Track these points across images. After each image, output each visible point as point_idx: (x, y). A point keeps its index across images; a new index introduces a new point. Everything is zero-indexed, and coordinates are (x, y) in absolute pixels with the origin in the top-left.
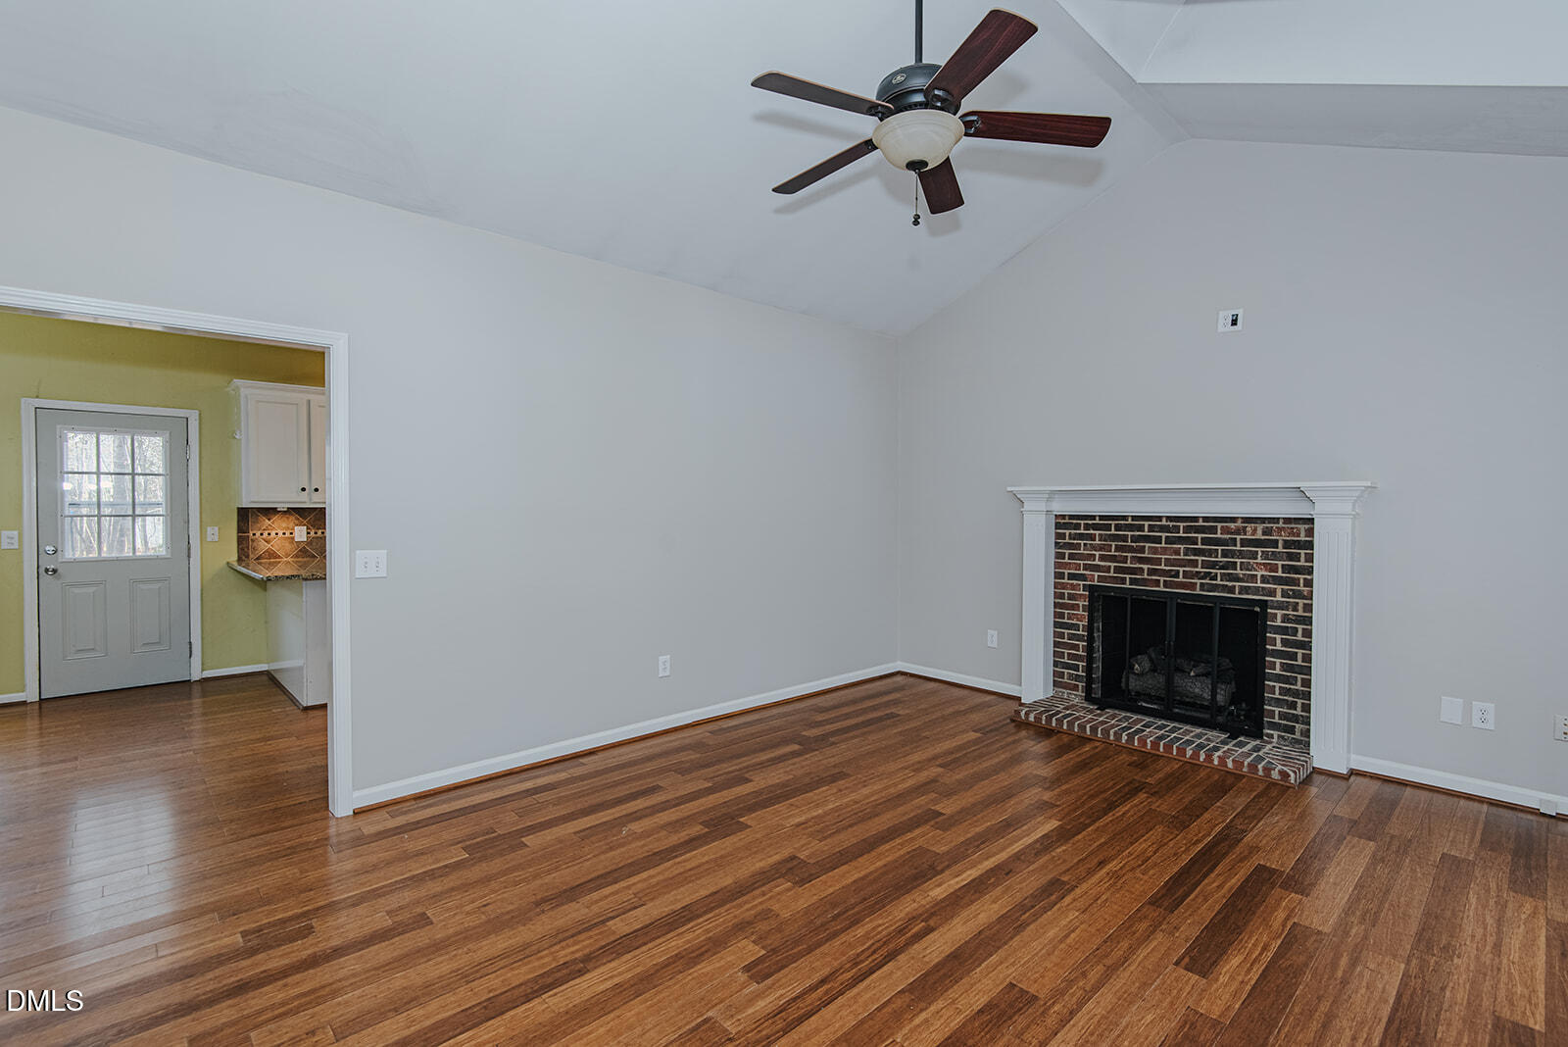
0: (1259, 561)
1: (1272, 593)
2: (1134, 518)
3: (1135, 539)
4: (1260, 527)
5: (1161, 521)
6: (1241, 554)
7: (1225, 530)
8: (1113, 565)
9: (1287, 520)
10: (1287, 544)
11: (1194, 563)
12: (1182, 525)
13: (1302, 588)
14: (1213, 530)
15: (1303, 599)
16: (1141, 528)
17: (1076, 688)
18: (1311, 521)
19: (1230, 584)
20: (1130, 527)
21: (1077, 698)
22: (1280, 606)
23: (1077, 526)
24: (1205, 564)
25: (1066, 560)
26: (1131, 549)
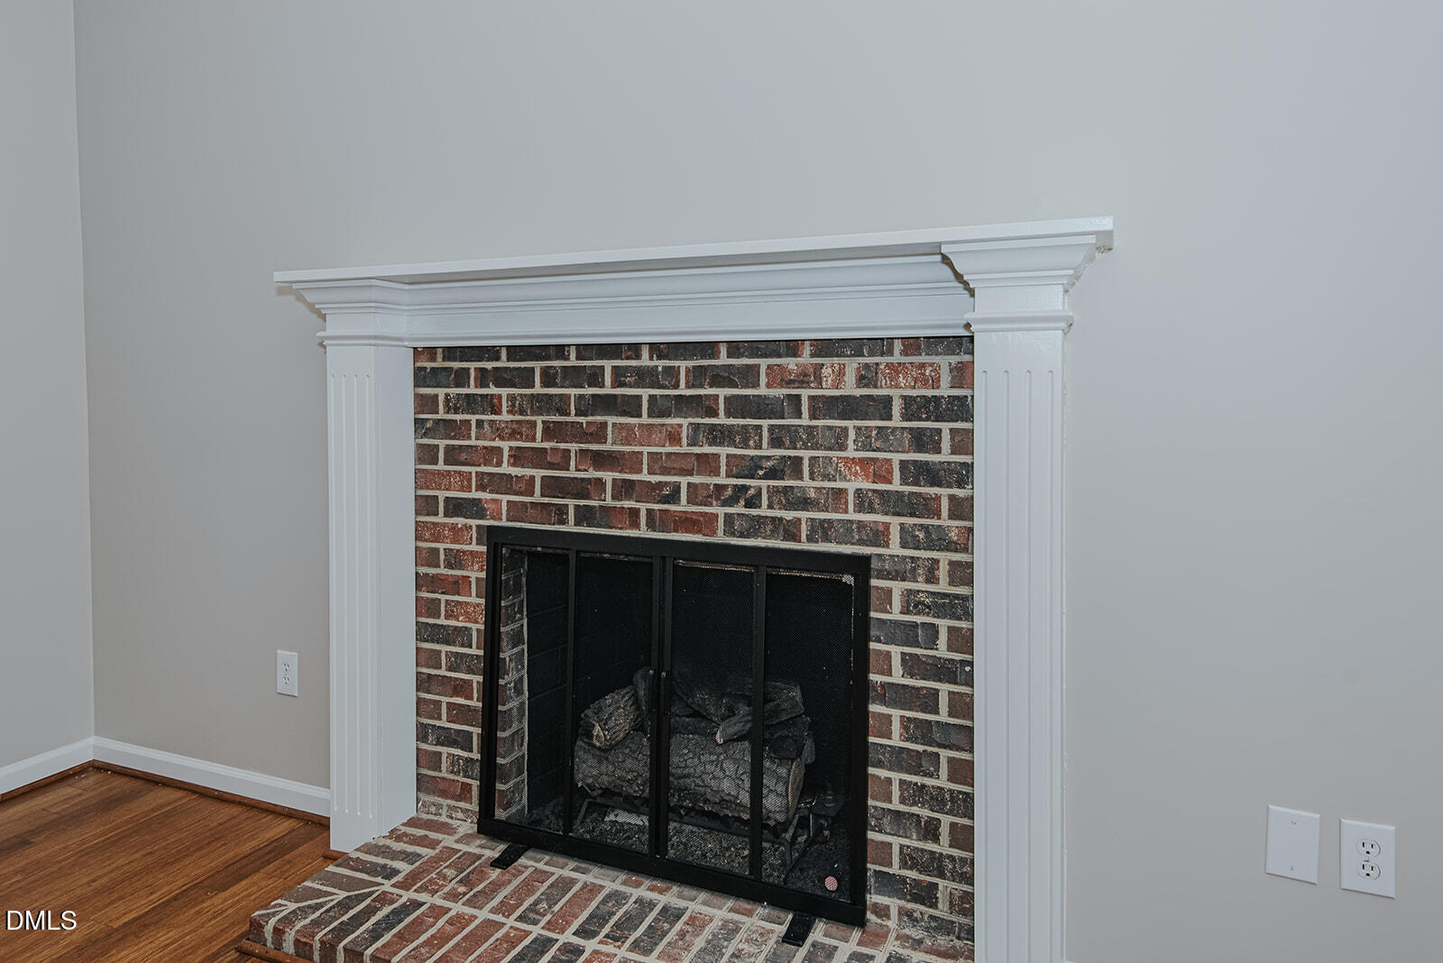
0: (851, 453)
1: (880, 536)
3: (585, 406)
4: (852, 365)
5: (638, 357)
6: (810, 438)
7: (778, 377)
8: (539, 474)
9: (912, 345)
10: (914, 408)
11: (711, 464)
12: (683, 365)
13: (944, 521)
14: (750, 376)
15: (948, 549)
16: (597, 377)
18: (963, 343)
19: (789, 515)
20: (574, 376)
22: (903, 569)
24: (734, 466)
25: (441, 466)
26: (580, 434)
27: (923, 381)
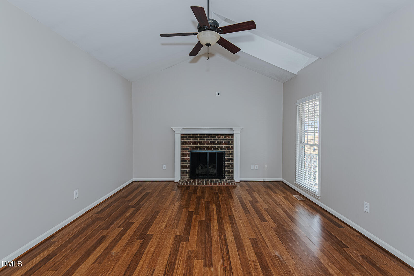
0: (223, 143)
1: (226, 149)
2: (200, 135)
3: (200, 140)
4: (224, 136)
5: (205, 135)
6: (220, 142)
7: (218, 137)
8: (195, 146)
9: (228, 135)
10: (228, 140)
11: (212, 144)
12: (209, 136)
13: (231, 148)
14: (215, 137)
15: (232, 150)
16: (201, 137)
17: (186, 175)
18: (233, 135)
19: (218, 148)
20: (199, 137)
21: (187, 178)
22: (227, 152)
23: (187, 137)
24: (214, 144)
25: (184, 145)
26: (199, 142)
27: (229, 138)
